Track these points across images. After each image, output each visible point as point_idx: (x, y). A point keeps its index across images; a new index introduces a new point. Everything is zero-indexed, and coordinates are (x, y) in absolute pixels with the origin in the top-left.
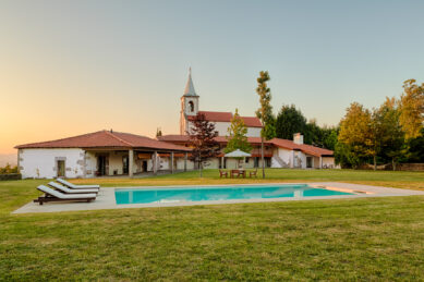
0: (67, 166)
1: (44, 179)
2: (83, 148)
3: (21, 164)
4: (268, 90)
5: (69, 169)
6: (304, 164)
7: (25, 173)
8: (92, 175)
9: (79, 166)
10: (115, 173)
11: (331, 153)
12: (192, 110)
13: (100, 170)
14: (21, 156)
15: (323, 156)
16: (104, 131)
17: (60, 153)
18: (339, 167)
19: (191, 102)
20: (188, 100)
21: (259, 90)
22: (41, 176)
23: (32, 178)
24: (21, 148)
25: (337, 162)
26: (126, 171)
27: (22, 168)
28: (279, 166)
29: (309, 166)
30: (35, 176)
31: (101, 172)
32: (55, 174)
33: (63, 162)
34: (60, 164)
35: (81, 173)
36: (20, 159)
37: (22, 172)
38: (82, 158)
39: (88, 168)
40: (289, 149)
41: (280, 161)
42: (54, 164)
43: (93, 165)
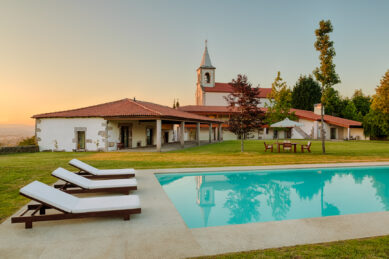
0: (87, 137)
1: (63, 151)
2: (105, 117)
3: (39, 135)
4: (330, 44)
5: (90, 141)
6: (328, 135)
7: (43, 145)
8: (115, 148)
9: (101, 138)
10: (139, 144)
11: (360, 124)
12: (208, 82)
13: (123, 141)
14: (39, 126)
15: (351, 127)
16: (127, 100)
17: (80, 123)
18: (368, 139)
19: (207, 74)
20: (205, 71)
21: (318, 44)
22: (60, 148)
23: (49, 151)
24: (38, 118)
25: (366, 134)
26: (150, 143)
27: (40, 139)
28: (301, 137)
29: (333, 137)
30: (53, 148)
31: (124, 144)
32: (74, 146)
33: (83, 133)
34: (81, 135)
35: (102, 145)
36: (37, 130)
37: (40, 144)
38: (104, 129)
39: (110, 140)
40: (313, 120)
41: (301, 131)
42: (74, 136)
43: (115, 136)
